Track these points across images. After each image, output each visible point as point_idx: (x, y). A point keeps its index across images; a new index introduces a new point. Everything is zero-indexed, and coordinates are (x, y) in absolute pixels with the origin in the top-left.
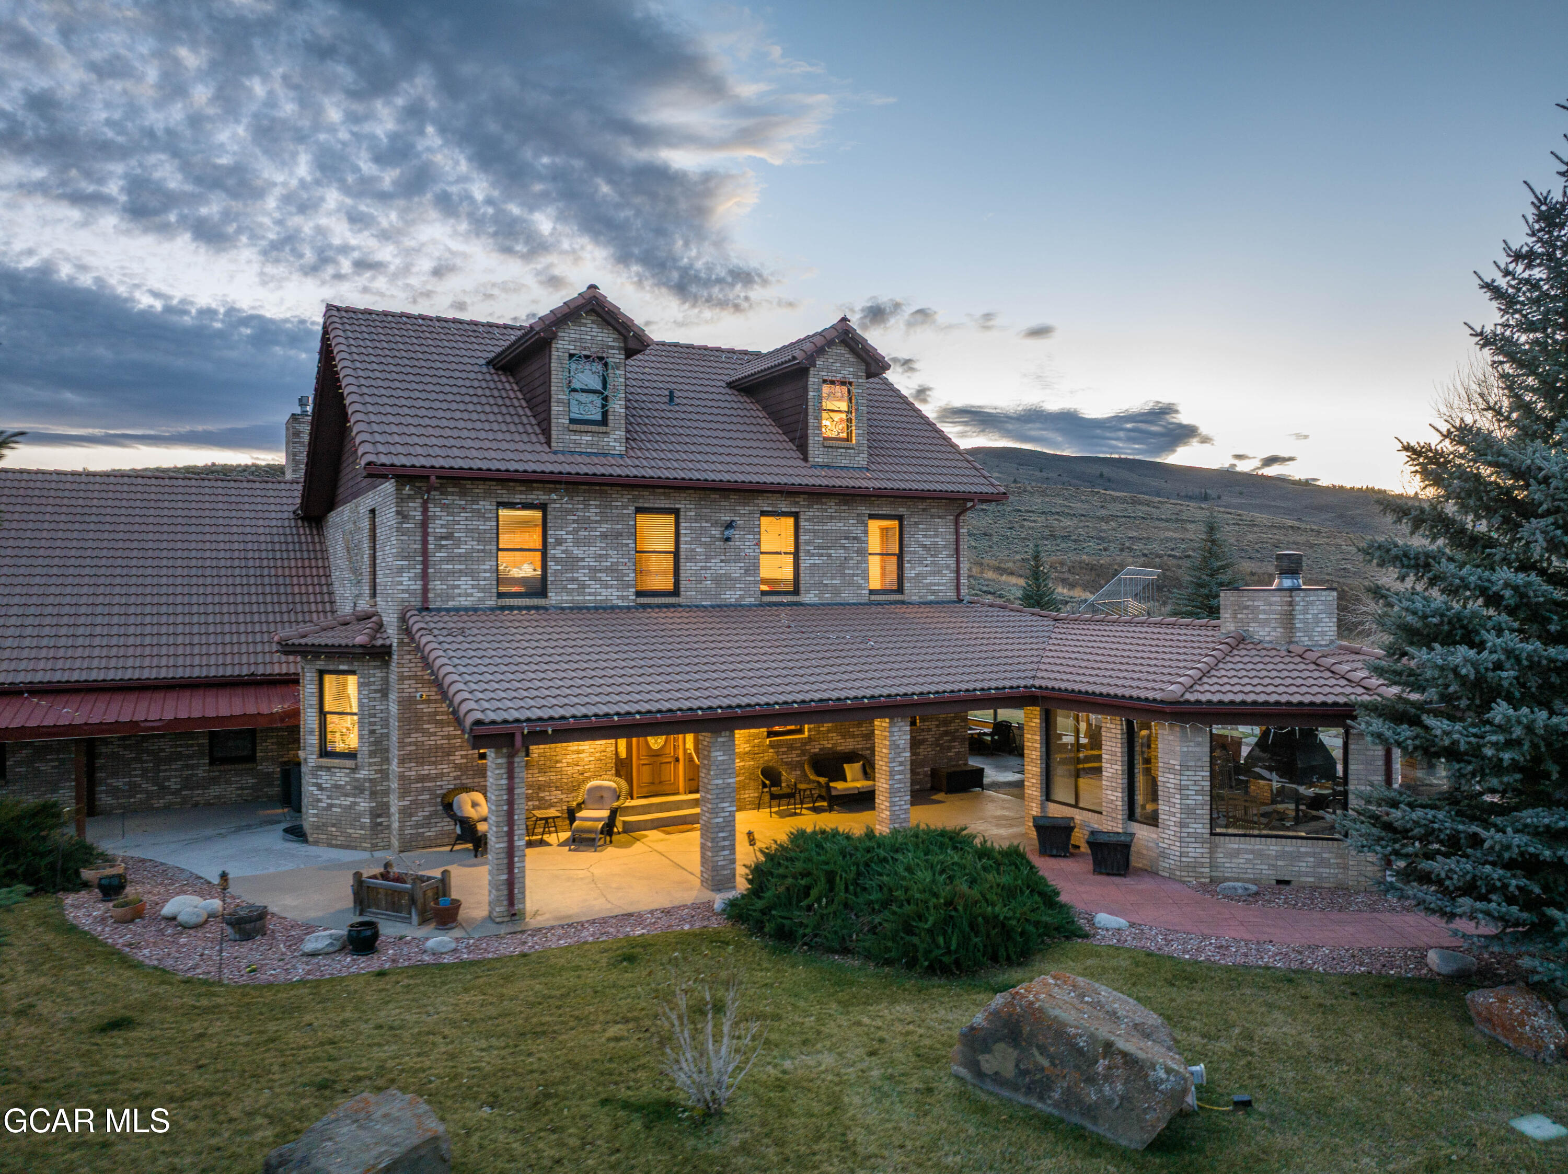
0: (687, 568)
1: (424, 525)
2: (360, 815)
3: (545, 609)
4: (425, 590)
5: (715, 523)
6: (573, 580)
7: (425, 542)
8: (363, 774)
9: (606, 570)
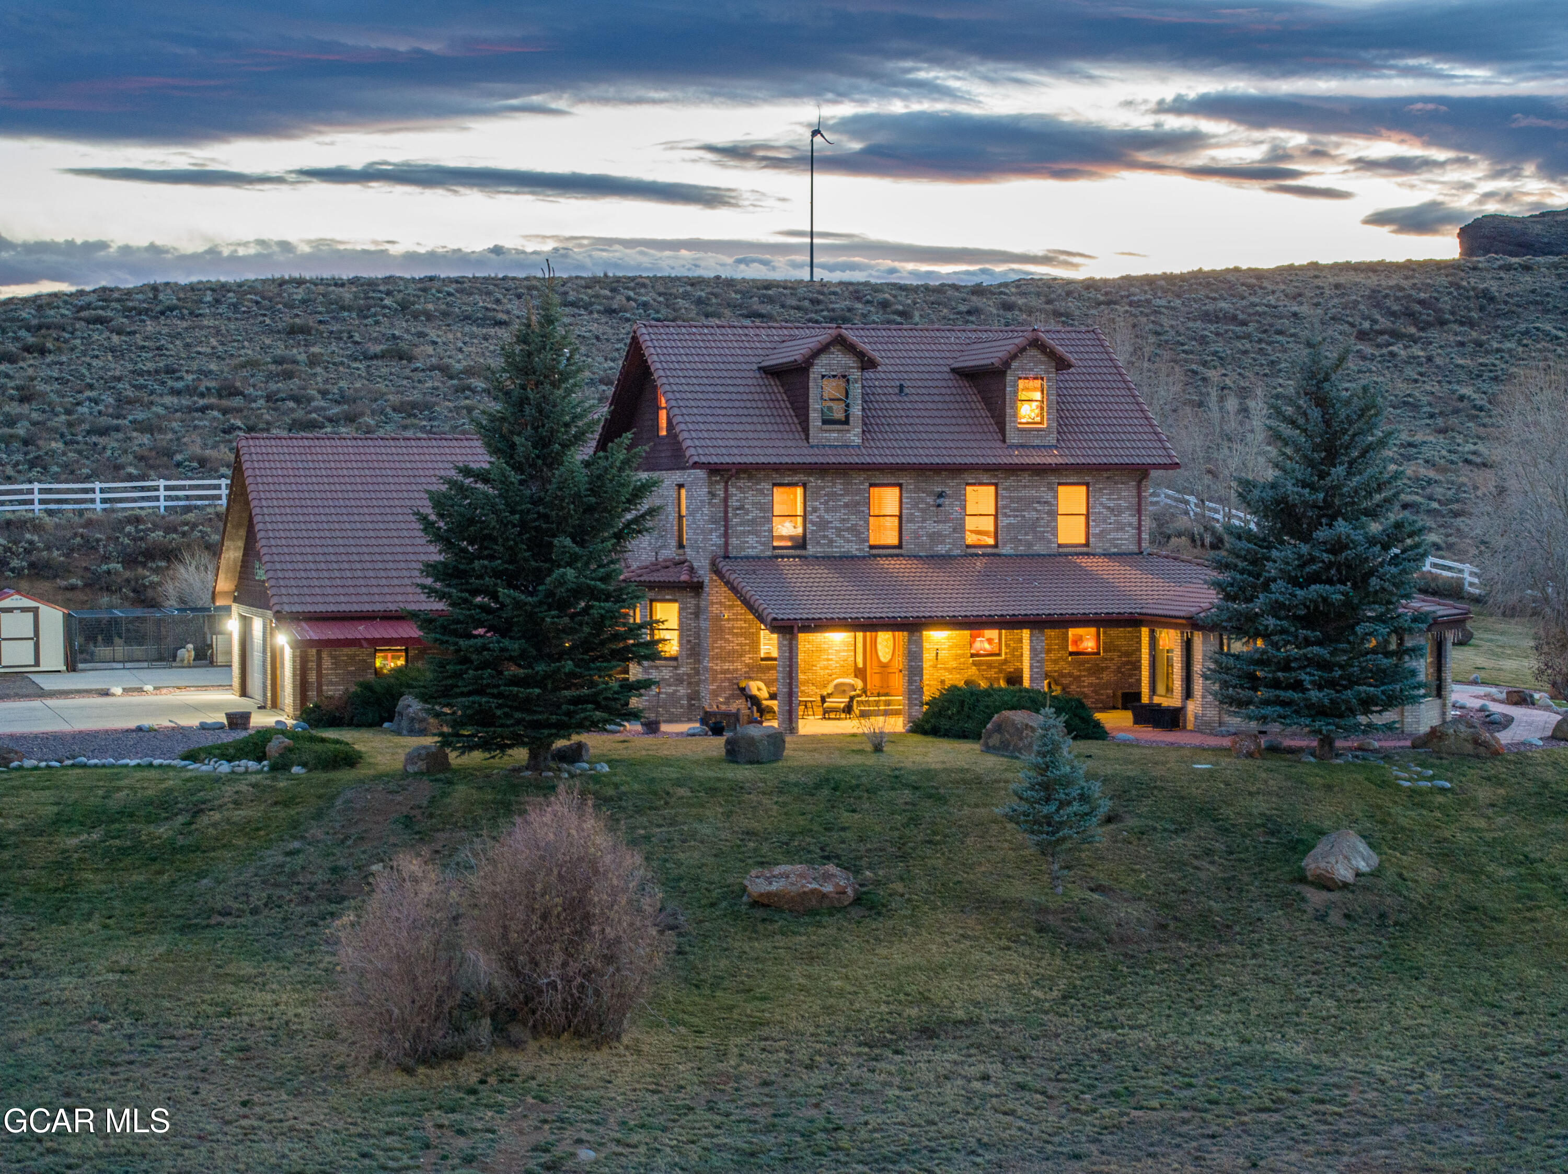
0: (908, 527)
1: (726, 500)
2: (681, 698)
3: (806, 557)
4: (726, 544)
5: (929, 494)
6: (824, 537)
7: (726, 512)
8: (681, 671)
9: (848, 529)
